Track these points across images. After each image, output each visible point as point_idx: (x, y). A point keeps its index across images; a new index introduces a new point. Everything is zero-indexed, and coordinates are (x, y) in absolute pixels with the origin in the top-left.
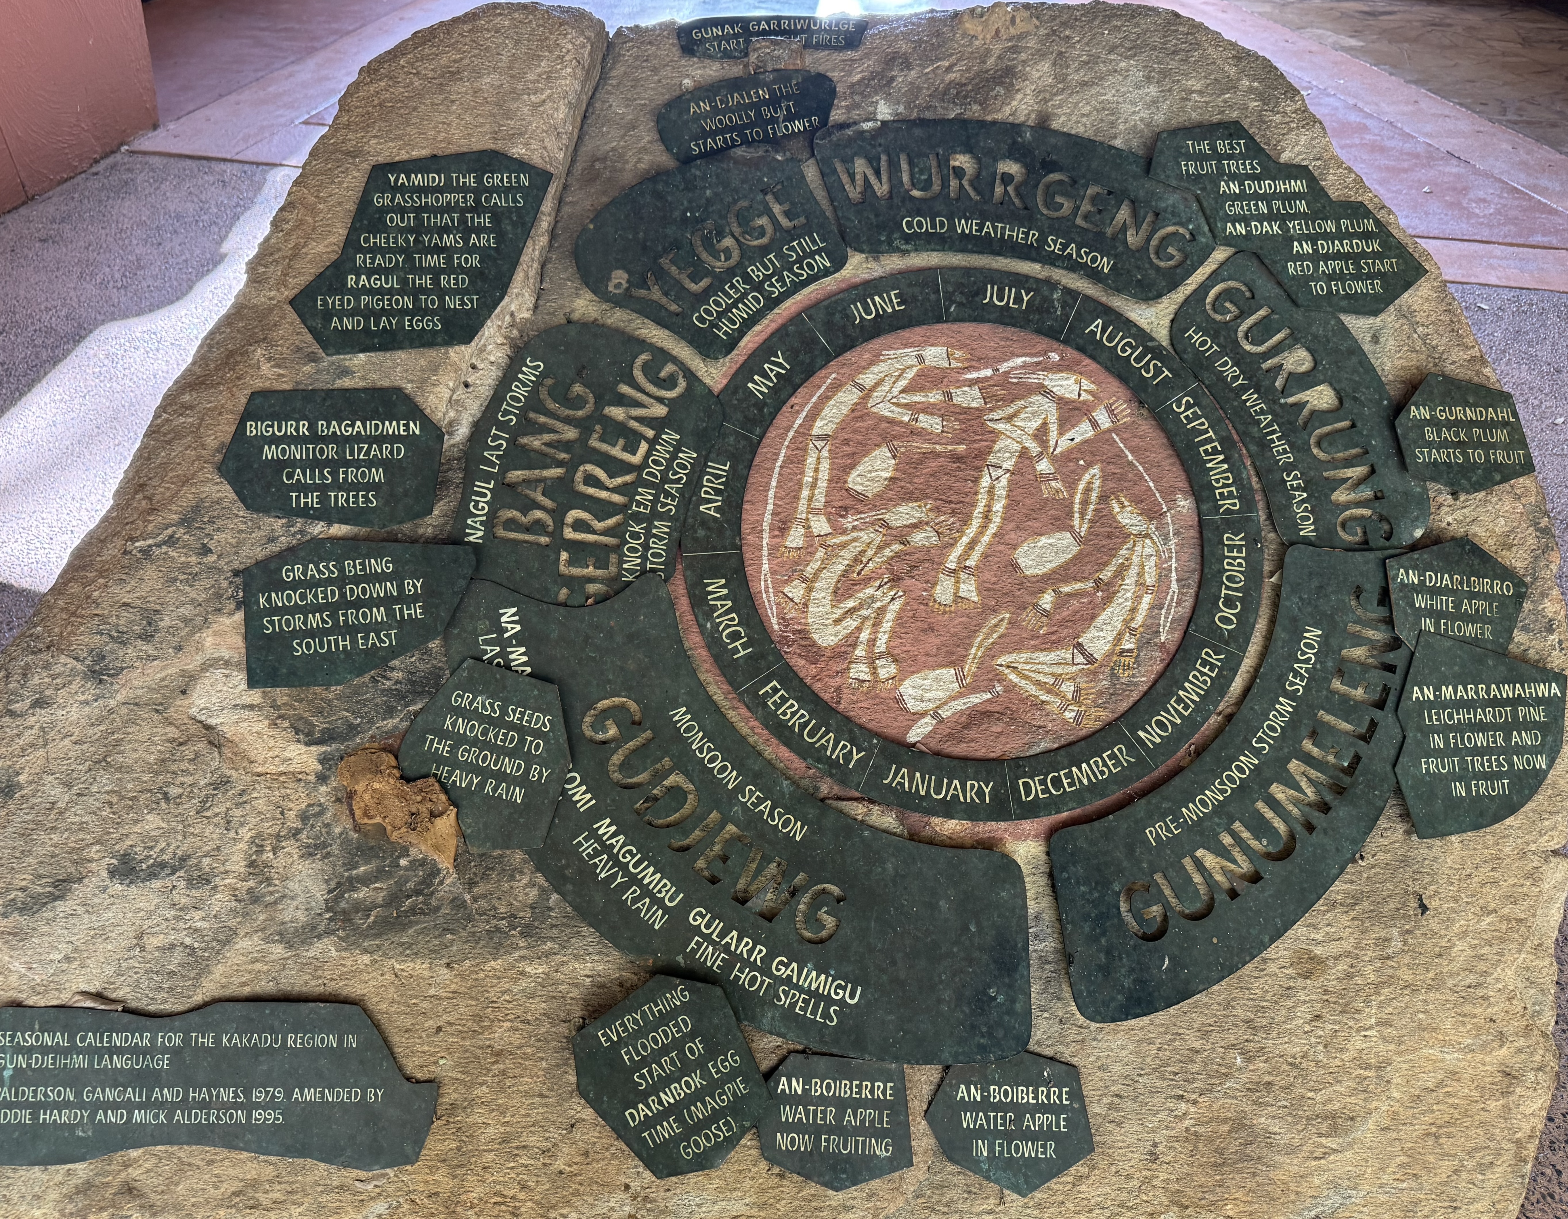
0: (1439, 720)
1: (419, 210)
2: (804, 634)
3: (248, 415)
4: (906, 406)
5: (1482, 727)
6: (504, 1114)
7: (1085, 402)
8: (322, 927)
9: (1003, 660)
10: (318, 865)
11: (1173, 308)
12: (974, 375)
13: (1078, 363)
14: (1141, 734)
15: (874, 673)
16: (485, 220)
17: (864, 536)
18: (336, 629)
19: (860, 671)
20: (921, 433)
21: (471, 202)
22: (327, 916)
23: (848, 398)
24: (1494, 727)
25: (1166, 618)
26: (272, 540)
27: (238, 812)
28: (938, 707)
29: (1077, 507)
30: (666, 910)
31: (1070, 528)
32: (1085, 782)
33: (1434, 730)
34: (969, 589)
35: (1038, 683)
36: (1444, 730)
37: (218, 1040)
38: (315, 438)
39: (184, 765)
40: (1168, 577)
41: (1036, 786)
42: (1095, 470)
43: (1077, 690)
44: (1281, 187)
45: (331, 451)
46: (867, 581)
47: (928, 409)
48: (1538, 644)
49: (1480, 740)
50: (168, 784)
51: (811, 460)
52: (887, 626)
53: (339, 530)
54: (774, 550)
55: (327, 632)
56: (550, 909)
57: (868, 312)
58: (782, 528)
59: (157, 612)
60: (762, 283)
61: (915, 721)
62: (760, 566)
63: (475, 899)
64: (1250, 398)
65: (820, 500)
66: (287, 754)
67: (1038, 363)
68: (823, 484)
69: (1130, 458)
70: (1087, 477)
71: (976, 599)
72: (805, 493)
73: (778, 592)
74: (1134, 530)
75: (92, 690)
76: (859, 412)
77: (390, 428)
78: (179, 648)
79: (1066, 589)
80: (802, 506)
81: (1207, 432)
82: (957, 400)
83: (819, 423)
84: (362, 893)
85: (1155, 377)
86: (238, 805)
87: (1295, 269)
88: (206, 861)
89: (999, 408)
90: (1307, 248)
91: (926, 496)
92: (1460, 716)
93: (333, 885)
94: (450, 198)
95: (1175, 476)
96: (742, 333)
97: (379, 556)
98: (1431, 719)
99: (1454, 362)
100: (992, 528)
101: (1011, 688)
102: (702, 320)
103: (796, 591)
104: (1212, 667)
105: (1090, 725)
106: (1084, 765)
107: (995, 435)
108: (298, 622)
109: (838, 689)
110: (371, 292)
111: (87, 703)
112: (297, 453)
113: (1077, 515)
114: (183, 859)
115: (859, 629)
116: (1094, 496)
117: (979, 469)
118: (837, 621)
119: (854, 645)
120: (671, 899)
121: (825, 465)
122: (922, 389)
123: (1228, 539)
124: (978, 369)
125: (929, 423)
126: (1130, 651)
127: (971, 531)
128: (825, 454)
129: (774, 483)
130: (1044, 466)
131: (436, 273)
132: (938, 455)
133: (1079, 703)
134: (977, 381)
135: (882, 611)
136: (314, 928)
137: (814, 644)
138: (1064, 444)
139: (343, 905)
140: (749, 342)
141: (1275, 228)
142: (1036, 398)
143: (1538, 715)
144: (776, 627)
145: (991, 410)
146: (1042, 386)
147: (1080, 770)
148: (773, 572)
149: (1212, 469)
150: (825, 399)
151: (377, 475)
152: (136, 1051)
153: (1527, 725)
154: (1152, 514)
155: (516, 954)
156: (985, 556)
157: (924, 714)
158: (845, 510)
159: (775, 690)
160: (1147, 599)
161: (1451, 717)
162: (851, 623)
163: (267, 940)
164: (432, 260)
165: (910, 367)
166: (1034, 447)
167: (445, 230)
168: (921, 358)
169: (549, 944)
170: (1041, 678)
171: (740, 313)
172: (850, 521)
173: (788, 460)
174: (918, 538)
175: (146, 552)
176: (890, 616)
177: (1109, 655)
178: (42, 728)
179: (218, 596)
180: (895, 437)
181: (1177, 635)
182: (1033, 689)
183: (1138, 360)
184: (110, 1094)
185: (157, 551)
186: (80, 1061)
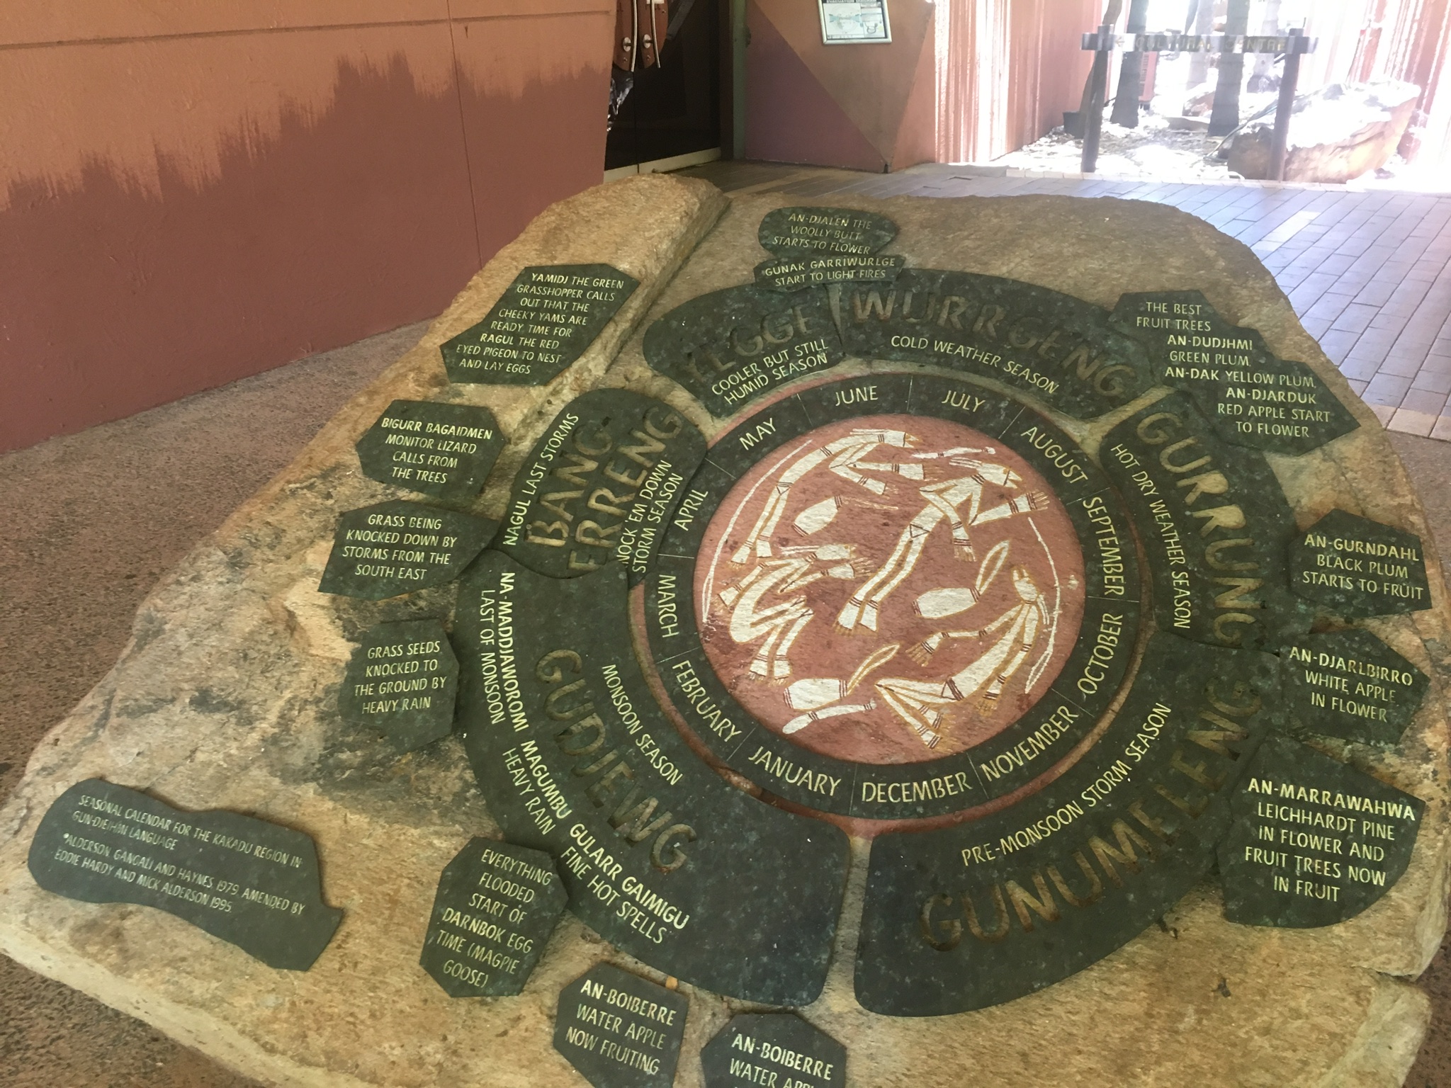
0: (1273, 814)
1: (543, 298)
2: (725, 629)
3: (387, 413)
4: (860, 471)
5: (1319, 831)
6: (380, 952)
7: (1010, 489)
8: (309, 775)
9: (883, 682)
10: (324, 727)
11: (1108, 428)
12: (922, 456)
13: (1011, 458)
14: (984, 767)
15: (771, 671)
16: (584, 308)
17: (796, 563)
18: (389, 563)
19: (759, 667)
20: (867, 494)
21: (579, 295)
22: (317, 766)
23: (814, 459)
24: (1332, 834)
25: (1035, 675)
26: (373, 496)
27: (288, 678)
28: (818, 709)
29: (982, 570)
30: (555, 820)
31: (972, 588)
32: (922, 797)
33: (1265, 822)
34: (870, 619)
35: (907, 707)
36: (1278, 825)
37: (211, 838)
38: (422, 433)
39: (265, 638)
40: (1046, 641)
41: (877, 792)
42: (1005, 544)
43: (940, 720)
44: (1227, 344)
45: (429, 443)
46: (787, 597)
47: (875, 475)
48: (1409, 770)
49: (1315, 842)
50: (249, 648)
51: (772, 500)
52: (792, 635)
53: (414, 496)
54: (722, 562)
55: (381, 563)
56: (467, 800)
57: (848, 398)
58: (733, 546)
59: (284, 531)
60: (771, 369)
61: (794, 717)
62: (708, 572)
63: (418, 778)
64: (1158, 508)
65: (768, 532)
66: (333, 645)
67: (977, 454)
68: (775, 519)
69: (1040, 539)
70: (997, 548)
71: (874, 628)
72: (760, 524)
73: (716, 593)
74: (1026, 597)
75: (228, 574)
76: (821, 471)
77: (472, 433)
78: (288, 558)
79: (953, 635)
80: (754, 534)
81: (1108, 527)
82: (901, 473)
83: (787, 474)
84: (345, 756)
85: (1072, 478)
86: (290, 673)
87: (1225, 409)
88: (255, 708)
89: (935, 483)
90: (1241, 394)
91: (854, 541)
92: (1299, 816)
93: (329, 745)
94: (567, 291)
95: (1073, 558)
96: (744, 401)
97: (434, 517)
98: (1264, 812)
99: (1377, 505)
100: (903, 575)
101: (883, 706)
102: (718, 389)
103: (729, 596)
104: (1064, 723)
105: (943, 750)
106: (925, 783)
107: (926, 502)
108: (366, 553)
109: (738, 678)
110: (491, 345)
111: (221, 583)
112: (408, 442)
113: (980, 577)
114: (242, 702)
115: (769, 634)
116: (999, 564)
117: (903, 527)
118: (754, 625)
119: (760, 646)
120: (561, 813)
121: (782, 505)
122: (879, 461)
123: (1107, 618)
124: (926, 451)
125: (877, 487)
126: (995, 695)
127: (882, 574)
128: (785, 496)
129: (738, 512)
130: (960, 534)
131: (539, 337)
132: (873, 511)
133: (937, 731)
134: (923, 461)
135: (790, 624)
136: (305, 773)
137: (730, 639)
138: (982, 518)
139: (331, 761)
140: (750, 410)
141: (1213, 375)
142: (968, 481)
143: (1386, 833)
144: (705, 620)
145: (928, 483)
146: (975, 471)
147: (921, 786)
148: (716, 578)
149: (1106, 558)
150: (796, 458)
151: (453, 463)
152: (158, 831)
153: (1371, 840)
154: (1045, 587)
155: (432, 829)
156: (891, 596)
157: (802, 713)
158: (785, 542)
159: (686, 667)
160: (1021, 655)
161: (1286, 814)
162: (764, 628)
163: (272, 774)
164: (540, 329)
165: (871, 443)
166: (954, 517)
167: (557, 311)
168: (882, 437)
169: (457, 826)
170: (912, 703)
171: (747, 389)
172: (786, 551)
173: (755, 498)
174: (837, 572)
175: (293, 492)
176: (797, 628)
177: (974, 696)
178: (191, 596)
179: (325, 528)
180: (843, 493)
181: (1041, 692)
182: (901, 711)
183: (1060, 462)
184: (130, 859)
185: (300, 492)
186: (122, 830)
